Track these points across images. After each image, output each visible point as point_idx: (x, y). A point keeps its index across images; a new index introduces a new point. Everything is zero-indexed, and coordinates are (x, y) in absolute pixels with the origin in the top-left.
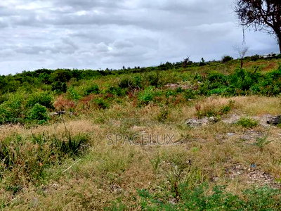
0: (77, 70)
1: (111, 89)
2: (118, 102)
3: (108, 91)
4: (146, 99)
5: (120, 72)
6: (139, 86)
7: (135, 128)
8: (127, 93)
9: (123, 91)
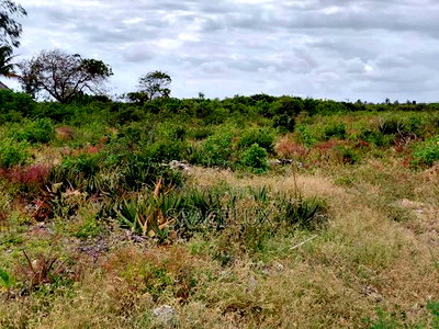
0: (311, 100)
1: (367, 133)
2: (377, 156)
3: (361, 137)
4: (428, 157)
7: (405, 202)
9: (386, 138)
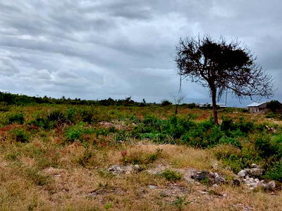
5: (58, 102)
6: (71, 120)
8: (55, 126)
